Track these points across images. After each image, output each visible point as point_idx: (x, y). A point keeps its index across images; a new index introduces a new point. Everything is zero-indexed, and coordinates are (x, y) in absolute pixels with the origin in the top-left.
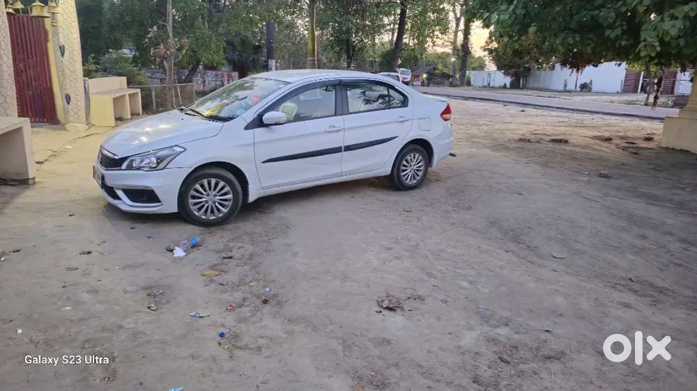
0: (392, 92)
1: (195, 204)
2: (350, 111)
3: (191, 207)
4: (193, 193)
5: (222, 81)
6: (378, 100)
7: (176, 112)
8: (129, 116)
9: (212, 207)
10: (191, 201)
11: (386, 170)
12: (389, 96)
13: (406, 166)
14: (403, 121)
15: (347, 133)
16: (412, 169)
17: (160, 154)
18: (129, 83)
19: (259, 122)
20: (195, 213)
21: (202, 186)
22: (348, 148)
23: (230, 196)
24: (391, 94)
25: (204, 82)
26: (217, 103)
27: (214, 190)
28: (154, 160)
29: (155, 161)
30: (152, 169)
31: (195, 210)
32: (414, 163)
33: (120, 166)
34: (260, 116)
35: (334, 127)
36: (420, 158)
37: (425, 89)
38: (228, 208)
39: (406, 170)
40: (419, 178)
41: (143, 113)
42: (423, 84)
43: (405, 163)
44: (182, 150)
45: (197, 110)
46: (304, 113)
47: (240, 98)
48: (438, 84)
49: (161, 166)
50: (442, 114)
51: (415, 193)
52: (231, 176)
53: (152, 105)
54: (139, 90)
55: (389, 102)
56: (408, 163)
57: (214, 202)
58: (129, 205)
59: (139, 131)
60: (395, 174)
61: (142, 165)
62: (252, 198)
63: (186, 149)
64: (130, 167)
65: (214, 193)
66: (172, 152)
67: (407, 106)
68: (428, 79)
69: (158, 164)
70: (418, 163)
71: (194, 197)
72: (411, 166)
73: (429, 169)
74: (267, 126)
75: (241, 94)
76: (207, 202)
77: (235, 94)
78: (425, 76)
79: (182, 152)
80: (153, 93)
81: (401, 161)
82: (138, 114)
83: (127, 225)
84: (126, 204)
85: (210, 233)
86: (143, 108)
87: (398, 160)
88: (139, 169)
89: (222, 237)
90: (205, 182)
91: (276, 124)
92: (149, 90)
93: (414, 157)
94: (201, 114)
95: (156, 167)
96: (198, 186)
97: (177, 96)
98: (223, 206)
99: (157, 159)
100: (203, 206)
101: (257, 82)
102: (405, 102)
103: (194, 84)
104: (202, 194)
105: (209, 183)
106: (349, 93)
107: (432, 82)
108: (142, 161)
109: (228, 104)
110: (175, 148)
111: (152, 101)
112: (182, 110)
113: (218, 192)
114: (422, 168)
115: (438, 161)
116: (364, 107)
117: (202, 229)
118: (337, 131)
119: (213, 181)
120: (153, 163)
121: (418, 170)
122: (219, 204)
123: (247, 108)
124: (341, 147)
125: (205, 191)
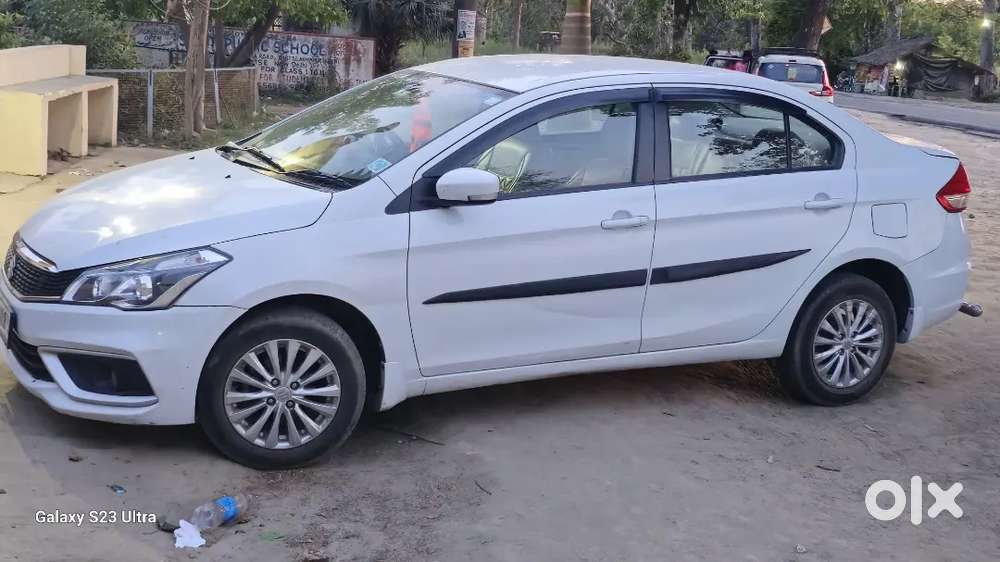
0: (797, 125)
1: (242, 405)
2: (676, 173)
3: (230, 413)
4: (237, 373)
5: (330, 62)
6: (756, 144)
7: (210, 154)
8: (85, 150)
9: (283, 417)
10: (232, 396)
11: (771, 342)
12: (787, 134)
13: (830, 336)
14: (827, 209)
15: (663, 235)
16: (848, 345)
17: (163, 266)
18: (91, 62)
19: (424, 195)
20: (240, 429)
21: (264, 357)
22: (664, 276)
23: (333, 390)
24: (792, 129)
25: (282, 64)
26: (318, 135)
27: (295, 369)
28: (147, 281)
29: (150, 285)
30: (140, 305)
31: (239, 422)
32: (853, 329)
33: (61, 293)
34: (430, 180)
35: (628, 215)
36: (873, 313)
37: (898, 104)
38: (326, 423)
39: (827, 347)
40: (867, 371)
41: (119, 140)
42: (892, 90)
43: (827, 326)
44: (222, 259)
45: (267, 152)
46: (549, 170)
47: (380, 125)
48: (940, 91)
49: (165, 298)
50: (941, 194)
51: (852, 414)
52: (339, 335)
53: (145, 121)
54: (114, 83)
55: (788, 151)
56: (835, 326)
57: (291, 404)
58: (72, 398)
59: (112, 201)
60: (797, 358)
61: (117, 292)
62: (390, 398)
63: (230, 258)
64: (85, 297)
65: (293, 378)
66: (193, 264)
67: (838, 166)
68: (911, 77)
69: (157, 291)
70: (868, 328)
71: (239, 386)
72: (843, 335)
73: (899, 348)
74: (446, 205)
75: (383, 115)
76: (272, 401)
77: (368, 114)
78: (899, 66)
79: (221, 265)
80: (150, 89)
81: (816, 320)
82: (107, 145)
83: (60, 448)
84: (64, 393)
85: (271, 487)
86: (121, 127)
87: (808, 317)
88: (106, 302)
89: (304, 501)
90: (273, 347)
91: (471, 202)
92: (141, 81)
93: (855, 312)
94: (276, 166)
95: (150, 301)
96: (252, 358)
97: (210, 97)
98: (313, 414)
99: (155, 281)
100: (261, 411)
101: (427, 85)
102: (833, 153)
103: (257, 66)
104: (262, 379)
105: (283, 352)
106: (674, 121)
107: (920, 84)
108: (115, 284)
109: (348, 141)
110: (204, 254)
111: (145, 109)
112: (226, 150)
113: (304, 377)
114: (878, 344)
115: (927, 328)
116: (715, 163)
117: (253, 473)
118: (634, 227)
119: (294, 346)
120: (144, 290)
121: (865, 350)
122: (303, 407)
123: (397, 154)
124: (644, 272)
125: (270, 370)
